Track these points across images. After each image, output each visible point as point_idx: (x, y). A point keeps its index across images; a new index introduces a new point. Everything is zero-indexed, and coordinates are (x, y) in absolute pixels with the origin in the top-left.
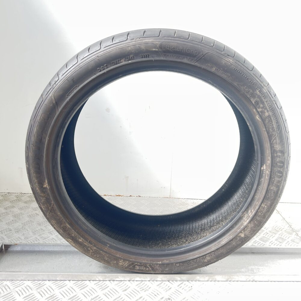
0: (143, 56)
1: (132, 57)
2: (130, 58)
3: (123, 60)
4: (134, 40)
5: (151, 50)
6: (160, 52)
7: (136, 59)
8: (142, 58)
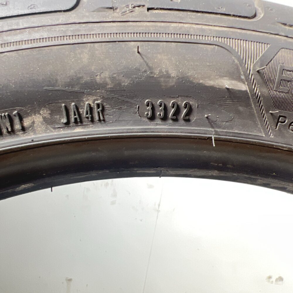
0: (159, 113)
1: (91, 109)
2: (83, 111)
3: (38, 119)
4: (116, 15)
5: (210, 83)
6: (257, 99)
7: (117, 121)
8: (152, 118)
